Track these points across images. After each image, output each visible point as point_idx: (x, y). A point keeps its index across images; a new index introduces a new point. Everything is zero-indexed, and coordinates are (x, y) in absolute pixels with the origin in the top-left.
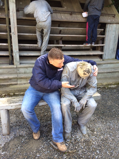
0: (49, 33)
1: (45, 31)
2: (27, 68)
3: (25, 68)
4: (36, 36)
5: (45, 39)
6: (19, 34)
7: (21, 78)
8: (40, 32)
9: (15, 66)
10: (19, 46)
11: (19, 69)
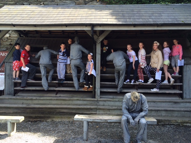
0: (124, 74)
1: (121, 72)
2: (105, 101)
3: (104, 102)
4: (114, 76)
5: (121, 78)
6: (102, 75)
7: (100, 109)
8: (117, 73)
9: (96, 99)
10: (100, 84)
11: (99, 102)
